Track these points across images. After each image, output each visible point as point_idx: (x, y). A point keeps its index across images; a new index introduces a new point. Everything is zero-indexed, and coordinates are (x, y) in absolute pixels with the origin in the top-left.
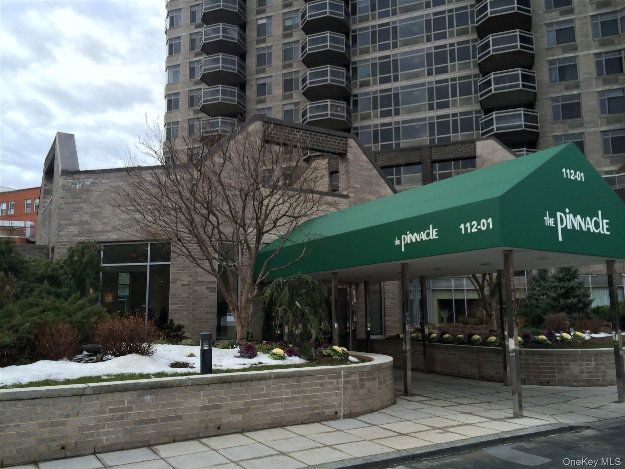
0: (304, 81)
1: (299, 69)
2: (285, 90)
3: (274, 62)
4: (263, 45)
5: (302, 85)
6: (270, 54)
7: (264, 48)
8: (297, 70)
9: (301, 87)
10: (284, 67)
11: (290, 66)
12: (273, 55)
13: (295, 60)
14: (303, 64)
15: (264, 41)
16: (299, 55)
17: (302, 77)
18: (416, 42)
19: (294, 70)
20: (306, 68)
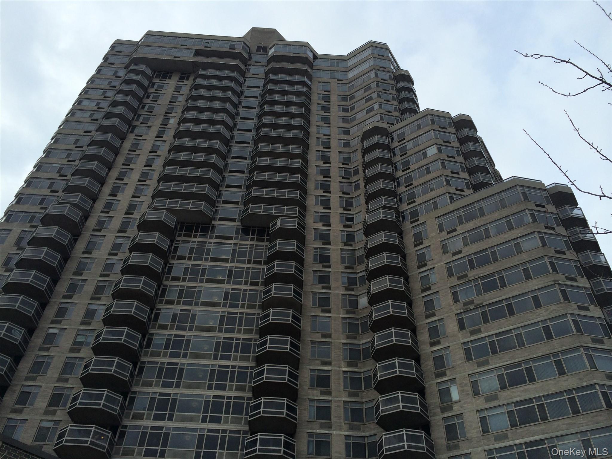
0: (75, 399)
1: (74, 386)
2: (50, 404)
3: (49, 373)
4: (45, 353)
5: (70, 404)
6: (49, 364)
7: (45, 356)
8: (71, 386)
9: (69, 405)
10: (59, 380)
11: (67, 380)
12: (52, 366)
13: (73, 376)
14: (80, 382)
15: (48, 350)
16: (79, 372)
17: (74, 395)
18: (198, 387)
19: (68, 386)
20: (82, 386)
